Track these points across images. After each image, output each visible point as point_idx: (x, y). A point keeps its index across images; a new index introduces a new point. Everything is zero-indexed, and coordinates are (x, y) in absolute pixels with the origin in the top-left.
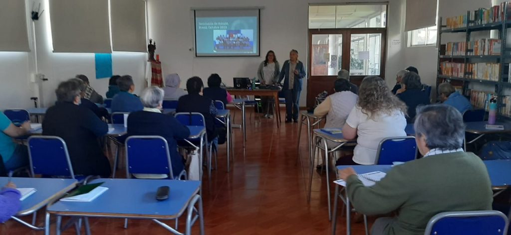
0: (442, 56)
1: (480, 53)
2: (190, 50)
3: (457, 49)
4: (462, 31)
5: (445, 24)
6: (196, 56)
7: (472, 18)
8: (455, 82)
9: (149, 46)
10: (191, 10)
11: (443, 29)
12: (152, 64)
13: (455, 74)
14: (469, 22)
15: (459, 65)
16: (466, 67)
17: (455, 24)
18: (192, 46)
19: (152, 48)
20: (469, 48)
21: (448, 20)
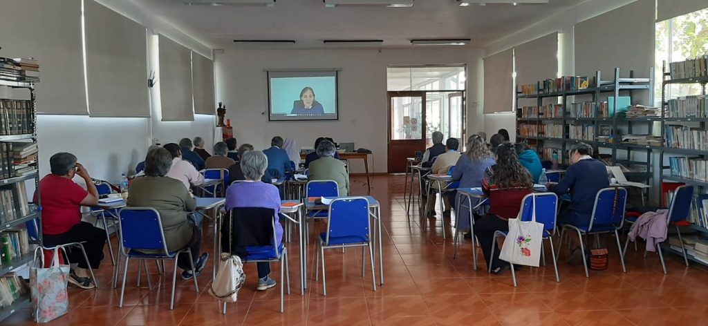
0: (519, 119)
1: (549, 116)
2: (263, 114)
3: (531, 112)
4: (534, 97)
5: (521, 91)
6: (270, 120)
7: (541, 87)
8: (532, 141)
9: (219, 110)
10: (264, 71)
11: (519, 95)
12: (223, 130)
13: (530, 134)
14: (539, 90)
15: (533, 127)
16: (538, 128)
17: (529, 91)
18: (265, 109)
19: (221, 112)
20: (540, 112)
21: (523, 87)
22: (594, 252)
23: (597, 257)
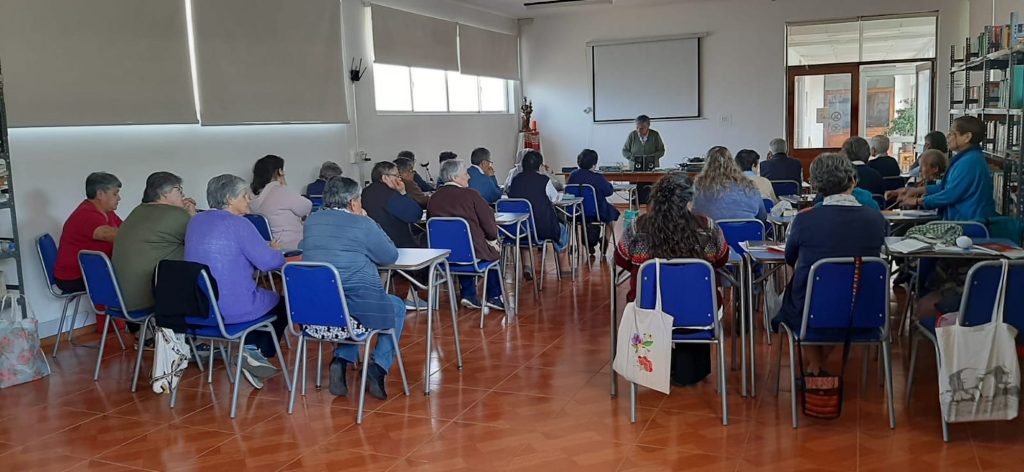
2: (585, 111)
10: (588, 46)
12: (525, 136)
18: (589, 104)
19: (526, 111)
22: (810, 384)
23: (816, 392)
